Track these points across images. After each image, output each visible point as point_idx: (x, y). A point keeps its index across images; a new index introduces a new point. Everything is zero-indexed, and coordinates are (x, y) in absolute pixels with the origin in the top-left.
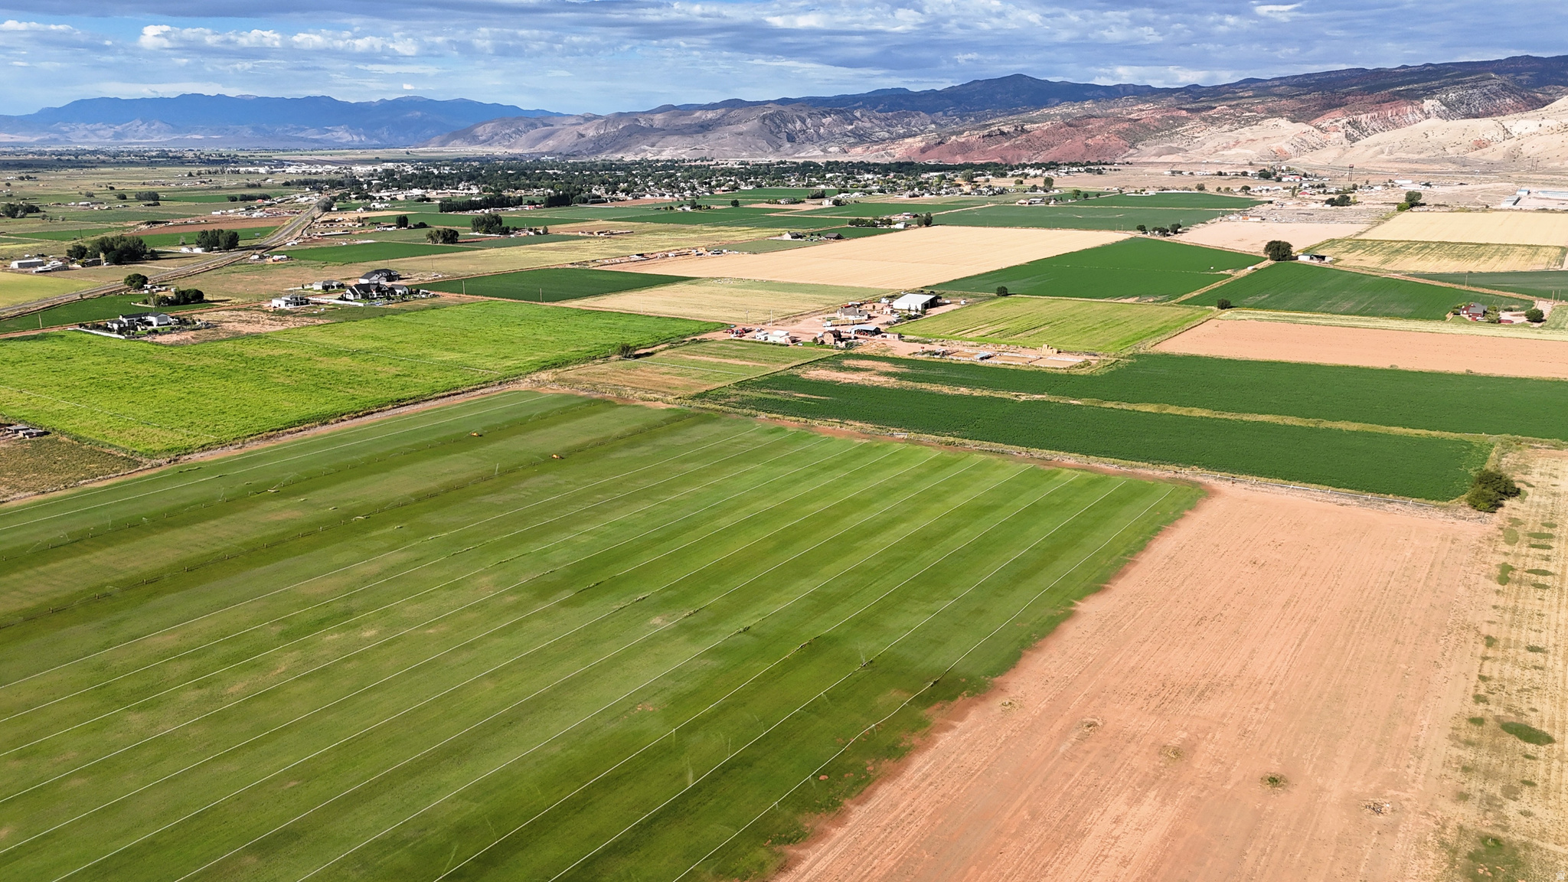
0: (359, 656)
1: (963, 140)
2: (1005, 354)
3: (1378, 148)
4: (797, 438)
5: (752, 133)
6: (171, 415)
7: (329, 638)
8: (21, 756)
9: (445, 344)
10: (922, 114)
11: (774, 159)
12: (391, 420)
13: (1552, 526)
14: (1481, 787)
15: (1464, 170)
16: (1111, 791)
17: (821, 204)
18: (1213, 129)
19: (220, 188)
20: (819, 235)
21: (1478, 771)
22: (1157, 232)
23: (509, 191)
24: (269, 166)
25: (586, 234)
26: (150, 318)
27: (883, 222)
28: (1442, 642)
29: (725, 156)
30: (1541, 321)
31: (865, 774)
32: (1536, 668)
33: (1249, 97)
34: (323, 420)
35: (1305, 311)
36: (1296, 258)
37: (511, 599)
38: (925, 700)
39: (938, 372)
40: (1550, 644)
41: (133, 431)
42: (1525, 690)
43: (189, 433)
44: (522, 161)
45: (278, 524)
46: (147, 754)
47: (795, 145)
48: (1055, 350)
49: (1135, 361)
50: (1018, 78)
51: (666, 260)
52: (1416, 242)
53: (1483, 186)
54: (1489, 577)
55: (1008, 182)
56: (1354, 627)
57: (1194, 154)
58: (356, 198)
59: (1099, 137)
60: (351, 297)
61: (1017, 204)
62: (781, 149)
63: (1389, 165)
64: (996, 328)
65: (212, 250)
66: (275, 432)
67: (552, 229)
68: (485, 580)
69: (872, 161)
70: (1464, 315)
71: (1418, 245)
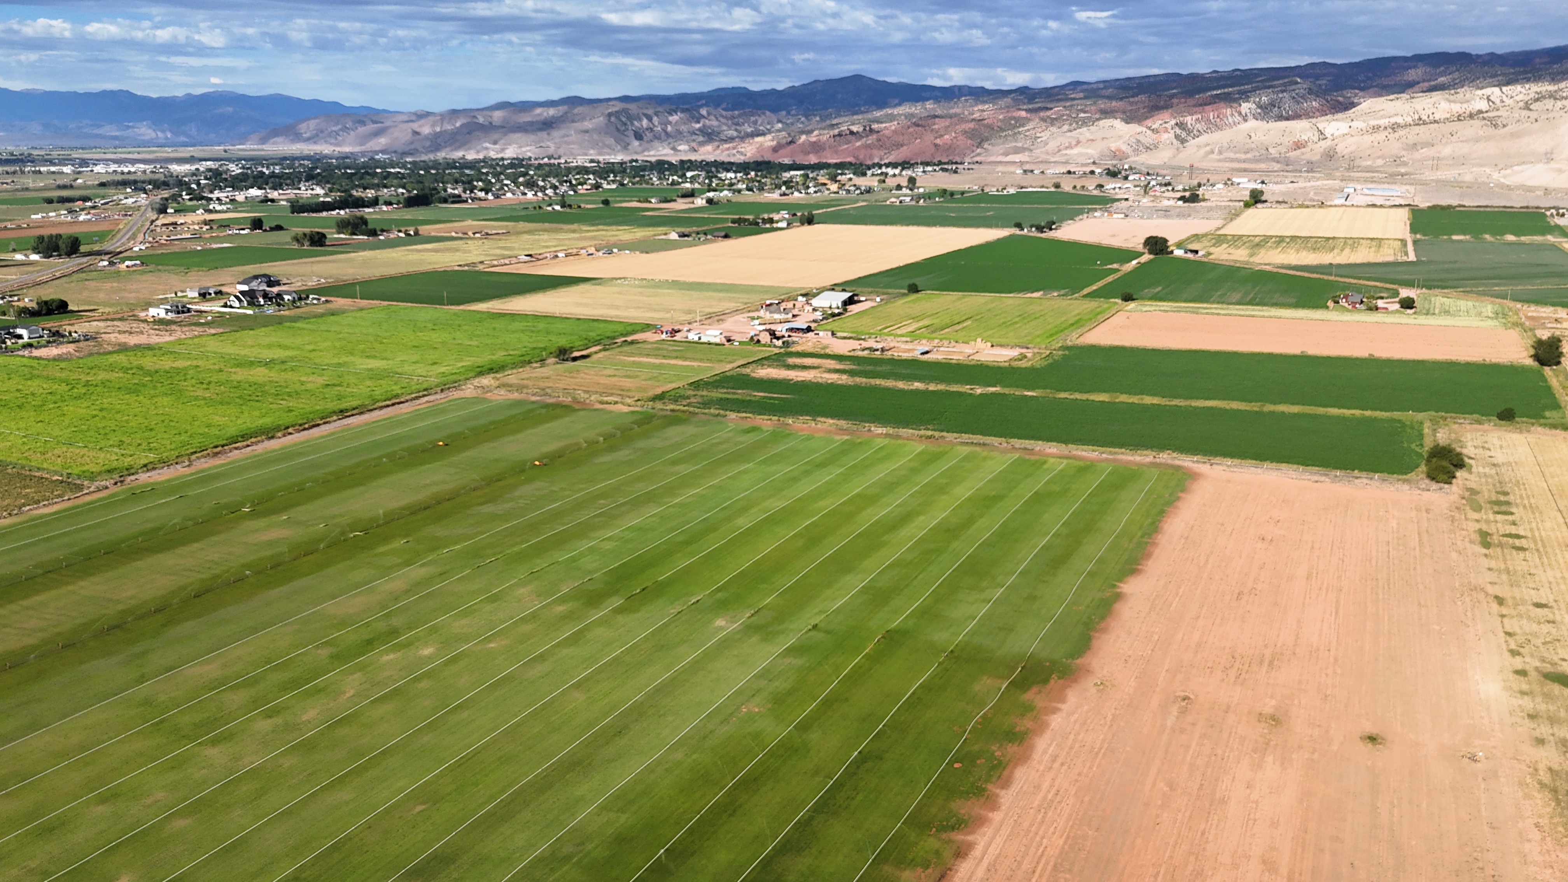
0: (429, 675)
1: (814, 139)
2: (942, 349)
3: (1208, 148)
4: (776, 436)
5: (598, 130)
6: (92, 433)
7: (386, 658)
8: (103, 800)
9: (363, 351)
10: (768, 113)
11: (627, 158)
12: (342, 431)
13: (1506, 494)
14: (1551, 731)
15: (1288, 168)
16: (1231, 760)
17: (693, 203)
18: (1054, 129)
19: (27, 189)
20: (705, 234)
21: (1542, 717)
22: (1034, 229)
23: (357, 191)
24: (73, 165)
25: (460, 235)
26: (19, 331)
27: (764, 221)
28: (1460, 603)
29: (572, 154)
30: (1411, 308)
31: (996, 759)
32: (1548, 622)
33: (1081, 99)
34: (269, 433)
35: (1202, 302)
36: (1172, 252)
37: (561, 609)
38: (1022, 684)
39: (886, 368)
40: (1551, 600)
41: (56, 452)
42: (1549, 642)
43: (123, 452)
44: (355, 159)
45: (270, 543)
46: (245, 789)
47: (644, 143)
48: (989, 344)
49: (1067, 352)
50: (857, 79)
51: (557, 260)
52: (1272, 237)
53: (1312, 183)
54: (1471, 542)
55: (869, 181)
56: (1376, 594)
57: (1039, 153)
58: (190, 200)
59: (946, 137)
60: (237, 304)
61: (888, 203)
62: (630, 147)
63: (1220, 164)
64: (921, 324)
65: (51, 256)
66: (219, 448)
67: (424, 229)
68: (522, 591)
69: (727, 160)
70: (1343, 302)
71: (1274, 239)
